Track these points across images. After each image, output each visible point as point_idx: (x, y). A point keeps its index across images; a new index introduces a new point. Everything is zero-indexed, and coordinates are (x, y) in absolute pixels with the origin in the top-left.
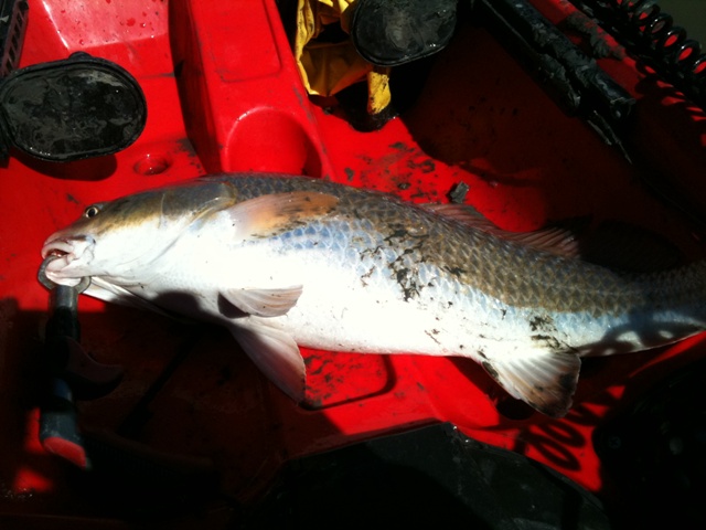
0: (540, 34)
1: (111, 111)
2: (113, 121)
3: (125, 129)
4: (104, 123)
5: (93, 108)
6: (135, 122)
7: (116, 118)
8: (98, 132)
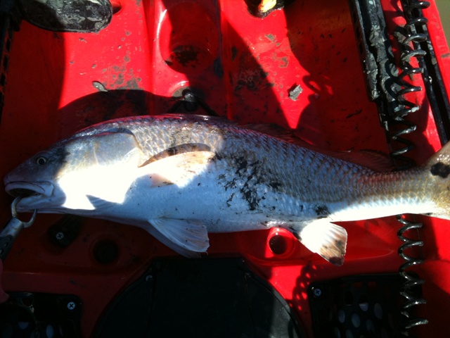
0: (374, 36)
1: (89, 13)
2: (89, 18)
3: (97, 24)
4: (83, 19)
5: (78, 11)
6: (103, 22)
7: (92, 17)
8: (80, 21)
